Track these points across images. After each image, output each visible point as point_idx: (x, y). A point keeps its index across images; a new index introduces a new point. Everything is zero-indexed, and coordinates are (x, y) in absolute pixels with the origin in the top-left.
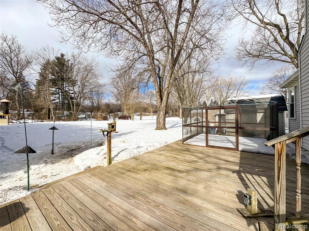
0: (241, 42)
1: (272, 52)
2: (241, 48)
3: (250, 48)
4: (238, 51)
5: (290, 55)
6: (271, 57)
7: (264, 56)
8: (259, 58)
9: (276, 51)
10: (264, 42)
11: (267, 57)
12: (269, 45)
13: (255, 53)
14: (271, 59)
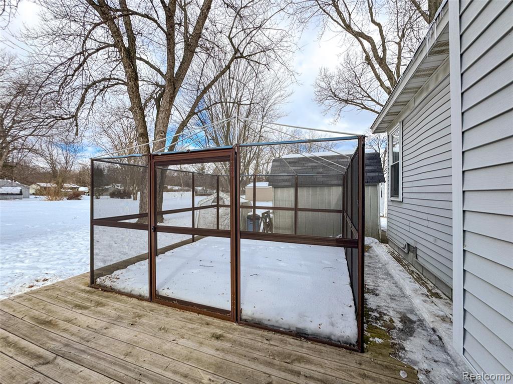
0: (323, 74)
1: (364, 98)
2: (323, 84)
3: (335, 86)
4: (319, 89)
5: (387, 87)
6: (362, 104)
7: (354, 102)
8: (348, 103)
9: (369, 97)
10: (355, 82)
11: (358, 103)
12: (360, 87)
13: (342, 95)
14: (363, 108)
